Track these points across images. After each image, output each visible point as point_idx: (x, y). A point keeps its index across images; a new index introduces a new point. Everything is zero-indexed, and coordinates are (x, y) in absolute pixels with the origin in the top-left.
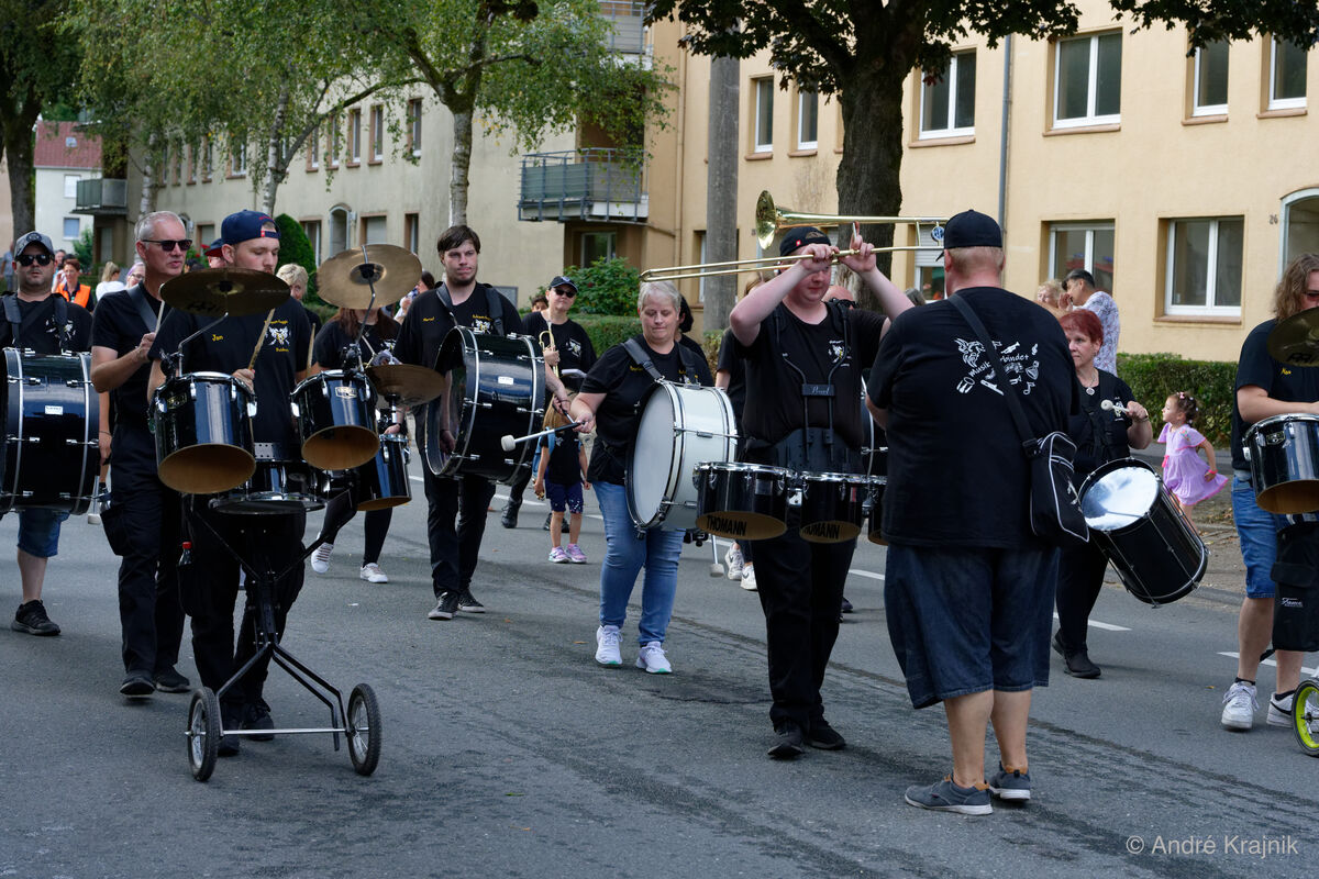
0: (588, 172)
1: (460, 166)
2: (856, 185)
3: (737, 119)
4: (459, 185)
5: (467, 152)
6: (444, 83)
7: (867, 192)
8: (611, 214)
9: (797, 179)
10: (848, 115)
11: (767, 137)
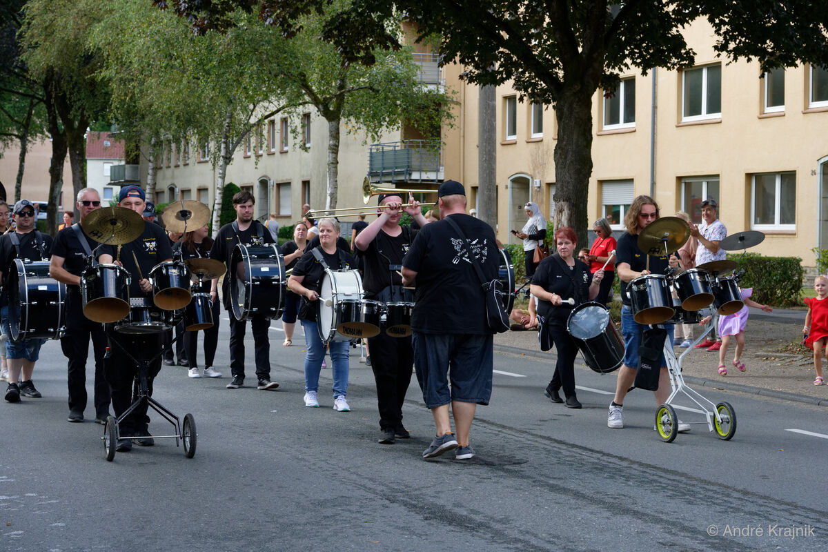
0: (408, 154)
1: (333, 153)
2: (566, 158)
3: (495, 121)
4: (332, 163)
5: (337, 144)
6: (322, 104)
7: (572, 162)
8: (423, 178)
9: (532, 155)
10: (560, 118)
11: (513, 131)
